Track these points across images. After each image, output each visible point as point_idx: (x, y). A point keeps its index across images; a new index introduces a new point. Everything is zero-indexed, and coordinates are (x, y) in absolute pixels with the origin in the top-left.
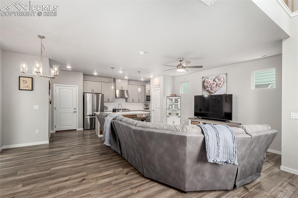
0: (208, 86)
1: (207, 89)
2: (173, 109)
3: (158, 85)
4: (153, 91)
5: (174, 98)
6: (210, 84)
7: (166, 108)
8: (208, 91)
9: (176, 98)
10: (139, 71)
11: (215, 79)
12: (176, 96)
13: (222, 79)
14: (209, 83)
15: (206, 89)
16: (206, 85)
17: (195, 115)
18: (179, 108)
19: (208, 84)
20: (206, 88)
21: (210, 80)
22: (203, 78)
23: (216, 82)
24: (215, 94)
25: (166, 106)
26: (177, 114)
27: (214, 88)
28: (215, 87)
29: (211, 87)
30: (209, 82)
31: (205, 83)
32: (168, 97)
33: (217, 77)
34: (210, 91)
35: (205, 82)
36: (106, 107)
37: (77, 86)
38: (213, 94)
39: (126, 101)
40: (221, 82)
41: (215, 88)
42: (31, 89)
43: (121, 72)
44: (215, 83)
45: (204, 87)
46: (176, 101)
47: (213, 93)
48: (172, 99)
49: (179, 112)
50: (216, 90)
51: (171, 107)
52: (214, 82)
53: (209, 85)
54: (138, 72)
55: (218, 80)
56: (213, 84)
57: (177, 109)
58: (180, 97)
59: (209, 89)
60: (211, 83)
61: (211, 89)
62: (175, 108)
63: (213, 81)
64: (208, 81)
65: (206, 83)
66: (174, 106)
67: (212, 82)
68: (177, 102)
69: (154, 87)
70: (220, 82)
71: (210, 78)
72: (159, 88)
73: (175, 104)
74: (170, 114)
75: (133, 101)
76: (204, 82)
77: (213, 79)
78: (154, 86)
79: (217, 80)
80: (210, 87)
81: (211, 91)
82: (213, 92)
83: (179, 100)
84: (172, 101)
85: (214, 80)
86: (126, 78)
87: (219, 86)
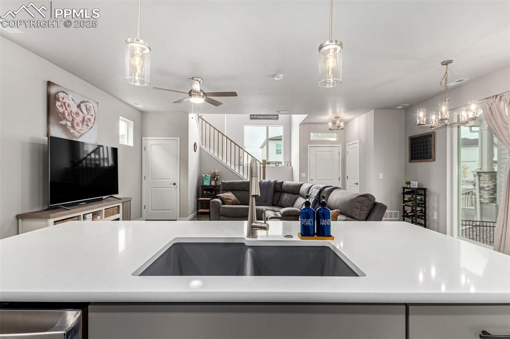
0: (66, 114)
1: (63, 122)
6: (69, 111)
8: (66, 128)
13: (93, 113)
15: (61, 122)
16: (61, 110)
19: (66, 109)
20: (62, 120)
21: (71, 102)
23: (82, 112)
27: (78, 124)
28: (81, 125)
29: (73, 120)
30: (68, 106)
33: (84, 102)
34: (69, 131)
35: (59, 101)
40: (91, 118)
41: (81, 127)
44: (81, 115)
47: (78, 138)
50: (82, 132)
52: (79, 111)
53: (69, 115)
55: (85, 108)
56: (77, 114)
59: (69, 124)
60: (73, 110)
61: (73, 127)
63: (76, 107)
65: (62, 105)
67: (75, 109)
70: (89, 116)
71: (70, 96)
77: (78, 102)
79: (82, 106)
81: (72, 131)
82: (76, 134)
85: (79, 106)
87: (88, 125)
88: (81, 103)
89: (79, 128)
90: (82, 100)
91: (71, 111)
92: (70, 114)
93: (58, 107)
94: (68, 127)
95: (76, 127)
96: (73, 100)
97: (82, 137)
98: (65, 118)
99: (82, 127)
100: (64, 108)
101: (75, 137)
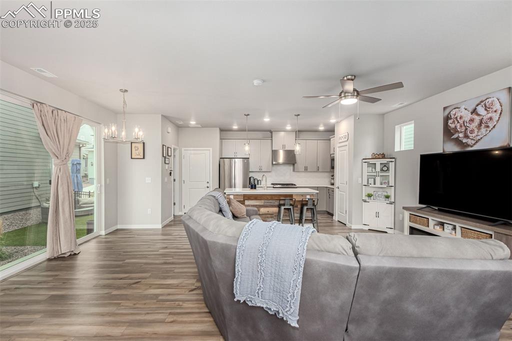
0: (458, 127)
1: (455, 136)
2: (378, 184)
3: (346, 135)
4: (338, 149)
5: (378, 162)
7: (361, 182)
8: (458, 141)
9: (384, 161)
10: (297, 114)
11: (476, 109)
12: (383, 156)
13: (497, 107)
14: (461, 121)
15: (453, 137)
16: (453, 126)
17: (420, 202)
18: (392, 183)
19: (458, 122)
20: (453, 135)
21: (464, 113)
22: (445, 108)
23: (478, 115)
24: (475, 148)
25: (360, 179)
26: (387, 197)
27: (472, 132)
28: (476, 130)
29: (466, 129)
30: (461, 118)
31: (450, 121)
32: (364, 161)
33: (482, 102)
34: (461, 141)
35: (451, 119)
36: (258, 181)
37: (211, 149)
38: (470, 149)
39: (294, 170)
40: (493, 115)
41: (476, 133)
42: (142, 157)
43: (267, 120)
44: (477, 119)
45: (448, 132)
46: (385, 169)
47: (472, 146)
48: (375, 164)
49: (391, 192)
50: (479, 138)
51: (371, 181)
52: (475, 116)
53: (461, 126)
54: (295, 115)
55: (483, 109)
56: (472, 120)
57: (386, 186)
58: (393, 160)
59: (461, 135)
60: (466, 119)
61: (466, 136)
62: (381, 184)
63: (470, 115)
64: (459, 115)
65: (454, 122)
66: (378, 179)
67: (467, 116)
68: (388, 169)
69: (340, 141)
70: (490, 115)
71: (462, 107)
72: (346, 143)
73: (381, 176)
74: (369, 196)
75: (306, 169)
76: (447, 119)
77: (471, 109)
78: (340, 138)
79: (481, 110)
80: (464, 128)
81: (464, 141)
82: (470, 142)
83: (392, 166)
84: (375, 169)
85: (474, 111)
86: (289, 128)
87: (488, 127)
88: (477, 105)
89: (474, 135)
90: (478, 102)
91: (464, 122)
92: (463, 125)
93: (450, 125)
94: (460, 139)
95: (470, 135)
96: (466, 109)
97: (477, 144)
98: (458, 131)
99: (478, 132)
100: (456, 122)
101: (468, 146)
